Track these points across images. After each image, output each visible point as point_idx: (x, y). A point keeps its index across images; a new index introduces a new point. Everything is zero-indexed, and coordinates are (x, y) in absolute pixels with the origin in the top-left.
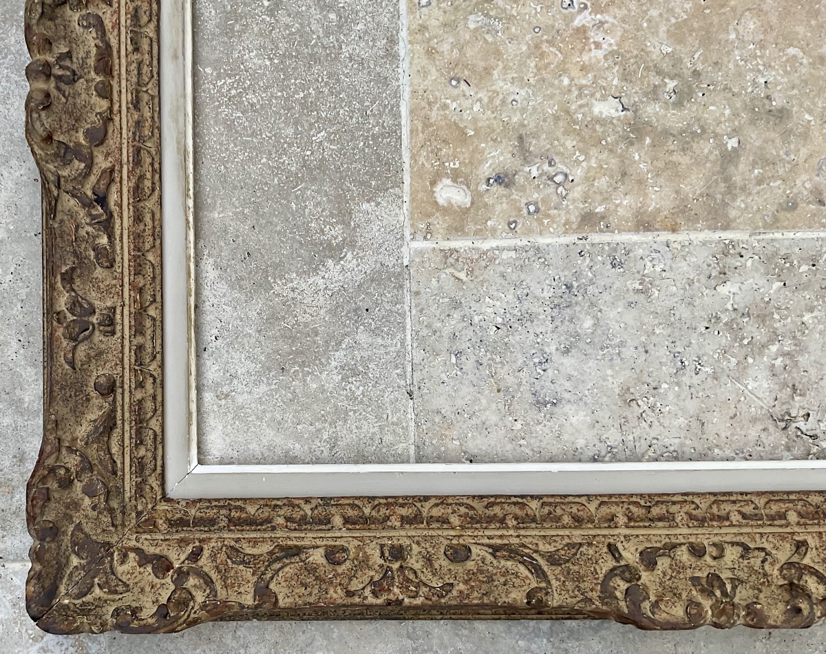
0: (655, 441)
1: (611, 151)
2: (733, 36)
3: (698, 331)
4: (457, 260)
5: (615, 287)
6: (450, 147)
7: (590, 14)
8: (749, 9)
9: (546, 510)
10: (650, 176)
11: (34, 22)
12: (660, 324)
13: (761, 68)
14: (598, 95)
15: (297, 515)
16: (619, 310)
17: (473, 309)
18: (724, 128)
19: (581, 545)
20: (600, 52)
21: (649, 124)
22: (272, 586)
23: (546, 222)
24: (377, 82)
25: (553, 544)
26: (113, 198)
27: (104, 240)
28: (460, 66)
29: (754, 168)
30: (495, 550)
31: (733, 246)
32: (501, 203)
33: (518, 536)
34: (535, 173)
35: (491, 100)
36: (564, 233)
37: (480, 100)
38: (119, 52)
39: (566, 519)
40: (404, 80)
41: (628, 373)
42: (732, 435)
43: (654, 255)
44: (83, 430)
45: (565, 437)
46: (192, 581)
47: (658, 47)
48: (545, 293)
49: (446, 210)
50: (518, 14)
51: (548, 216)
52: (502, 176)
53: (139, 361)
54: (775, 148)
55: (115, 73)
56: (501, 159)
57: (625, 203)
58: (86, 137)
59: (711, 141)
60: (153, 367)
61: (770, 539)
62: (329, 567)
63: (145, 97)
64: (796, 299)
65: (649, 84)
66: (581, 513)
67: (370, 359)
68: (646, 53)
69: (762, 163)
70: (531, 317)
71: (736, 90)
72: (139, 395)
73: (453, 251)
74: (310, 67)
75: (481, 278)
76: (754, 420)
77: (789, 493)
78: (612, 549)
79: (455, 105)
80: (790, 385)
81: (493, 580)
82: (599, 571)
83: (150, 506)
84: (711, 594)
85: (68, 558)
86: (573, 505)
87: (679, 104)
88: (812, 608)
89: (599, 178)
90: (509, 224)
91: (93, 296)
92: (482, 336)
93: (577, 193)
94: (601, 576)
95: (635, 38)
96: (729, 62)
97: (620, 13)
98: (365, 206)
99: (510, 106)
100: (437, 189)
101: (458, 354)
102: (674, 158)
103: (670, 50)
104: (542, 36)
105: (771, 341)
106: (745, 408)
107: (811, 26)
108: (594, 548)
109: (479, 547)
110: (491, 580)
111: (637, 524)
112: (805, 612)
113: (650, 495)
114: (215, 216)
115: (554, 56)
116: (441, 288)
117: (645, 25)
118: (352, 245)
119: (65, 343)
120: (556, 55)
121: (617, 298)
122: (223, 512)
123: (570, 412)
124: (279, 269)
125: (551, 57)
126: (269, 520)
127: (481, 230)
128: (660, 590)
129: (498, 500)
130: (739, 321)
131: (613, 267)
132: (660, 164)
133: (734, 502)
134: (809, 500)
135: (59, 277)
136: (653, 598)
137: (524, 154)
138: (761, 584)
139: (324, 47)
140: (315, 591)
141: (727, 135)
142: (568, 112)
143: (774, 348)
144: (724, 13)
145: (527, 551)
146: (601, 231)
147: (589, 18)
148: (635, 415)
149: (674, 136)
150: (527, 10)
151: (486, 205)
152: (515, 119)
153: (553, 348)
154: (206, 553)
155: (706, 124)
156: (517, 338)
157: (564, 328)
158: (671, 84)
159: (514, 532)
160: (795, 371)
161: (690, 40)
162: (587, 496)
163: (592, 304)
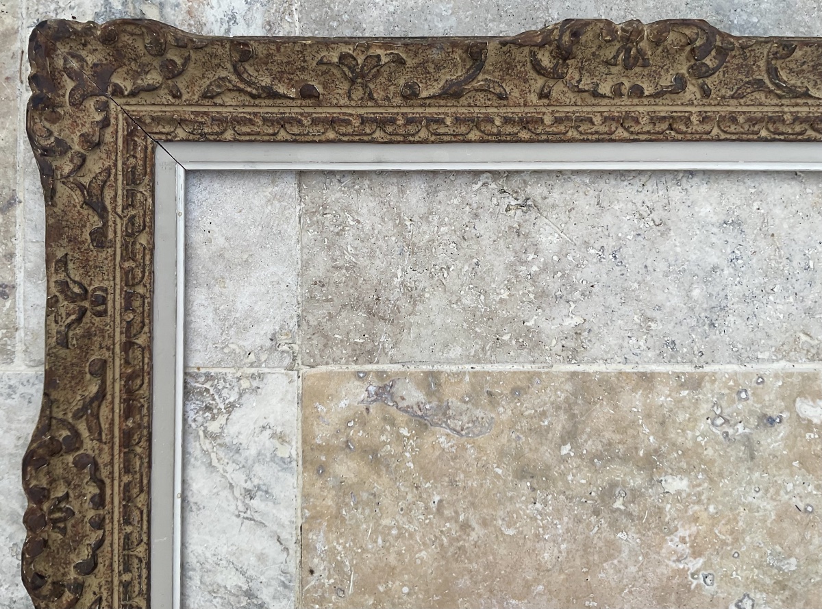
0: (640, 190)
1: (674, 445)
2: (563, 546)
3: (600, 284)
4: (808, 351)
5: (673, 324)
6: (814, 451)
7: (689, 569)
8: (548, 571)
9: (756, 128)
10: (640, 421)
12: (633, 291)
13: (539, 517)
14: (684, 495)
16: (668, 304)
17: (794, 308)
18: (573, 463)
19: (732, 97)
20: (681, 534)
21: (640, 468)
23: (731, 383)
25: (753, 98)
28: (804, 523)
29: (548, 426)
30: (806, 95)
31: (568, 357)
32: (770, 400)
33: (782, 105)
34: (740, 427)
35: (777, 493)
36: (716, 373)
37: (787, 493)
39: (741, 119)
41: (662, 249)
42: (573, 194)
43: (638, 351)
45: (717, 194)
47: (628, 538)
48: (732, 320)
49: (817, 395)
50: (752, 570)
51: (730, 388)
52: (769, 425)
54: (529, 444)
56: (769, 440)
57: (662, 397)
59: (585, 452)
61: (568, 101)
64: (515, 310)
65: (639, 505)
66: (728, 124)
68: (640, 532)
69: (541, 430)
70: (744, 299)
71: (562, 497)
73: (812, 360)
75: (787, 334)
76: (553, 206)
77: (547, 141)
78: (706, 93)
79: (810, 488)
80: (522, 236)
81: (813, 66)
82: (721, 73)
84: (639, 51)
86: (734, 131)
87: (613, 485)
88: (561, 37)
89: (684, 420)
90: (763, 382)
92: (787, 283)
93: (704, 408)
94: (721, 70)
95: (649, 546)
96: (567, 523)
97: (662, 570)
99: (761, 487)
101: (807, 268)
102: (619, 437)
103: (619, 535)
104: (732, 550)
105: (537, 274)
106: (563, 217)
107: (493, 554)
108: (720, 94)
109: (817, 96)
111: (683, 114)
112: (568, 33)
113: (666, 140)
115: (721, 531)
117: (640, 558)
120: (720, 532)
121: (671, 314)
123: (712, 215)
125: (724, 530)
127: (787, 377)
128: (677, 57)
129: (794, 136)
130: (564, 293)
131: (673, 342)
132: (631, 432)
133: (596, 133)
134: (530, 134)
136: (688, 48)
137: (750, 443)
138: (589, 60)
141: (571, 457)
142: (711, 480)
143: (535, 268)
144: (570, 567)
145: (778, 92)
146: (684, 374)
147: (690, 565)
148: (656, 212)
149: (618, 457)
150: (745, 574)
151: (783, 399)
152: (757, 474)
153: (726, 272)
155: (589, 467)
156: (756, 281)
157: (717, 289)
158: (618, 504)
159: (786, 109)
160: (518, 248)
161: (601, 544)
162: (719, 140)
163: (692, 309)
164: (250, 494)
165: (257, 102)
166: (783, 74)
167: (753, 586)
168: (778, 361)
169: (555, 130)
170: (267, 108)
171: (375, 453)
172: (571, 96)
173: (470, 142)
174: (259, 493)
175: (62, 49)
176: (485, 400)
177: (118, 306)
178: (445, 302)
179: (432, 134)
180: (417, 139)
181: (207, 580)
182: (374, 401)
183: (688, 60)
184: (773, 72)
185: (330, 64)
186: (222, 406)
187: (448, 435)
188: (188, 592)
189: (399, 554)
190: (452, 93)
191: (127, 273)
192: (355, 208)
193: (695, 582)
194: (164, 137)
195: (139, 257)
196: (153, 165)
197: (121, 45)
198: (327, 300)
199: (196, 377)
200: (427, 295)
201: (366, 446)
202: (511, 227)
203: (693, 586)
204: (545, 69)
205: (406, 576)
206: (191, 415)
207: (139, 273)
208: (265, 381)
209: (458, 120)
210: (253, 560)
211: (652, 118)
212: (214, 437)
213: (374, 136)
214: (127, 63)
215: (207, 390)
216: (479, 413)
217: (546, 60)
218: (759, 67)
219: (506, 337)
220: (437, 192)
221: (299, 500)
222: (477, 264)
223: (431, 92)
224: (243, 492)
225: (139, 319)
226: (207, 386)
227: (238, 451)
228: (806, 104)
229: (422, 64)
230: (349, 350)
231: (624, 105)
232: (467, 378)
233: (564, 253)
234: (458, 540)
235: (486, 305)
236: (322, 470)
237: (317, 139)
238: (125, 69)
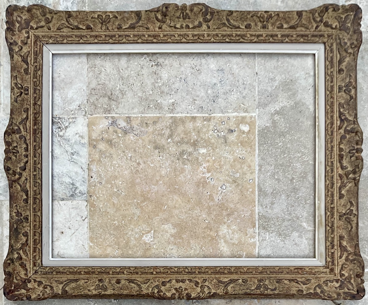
0: (193, 60)
1: (202, 138)
2: (168, 169)
3: (180, 89)
4: (244, 110)
5: (202, 101)
6: (245, 140)
7: (206, 177)
8: (164, 177)
9: (225, 38)
10: (192, 131)
11: (361, 163)
12: (190, 91)
13: (161, 161)
14: (205, 154)
15: (290, 38)
16: (201, 95)
17: (239, 96)
19: (217, 29)
20: (204, 166)
21: (191, 146)
22: (297, 17)
23: (220, 119)
24: (264, 159)
25: (223, 29)
26: (339, 122)
27: (341, 110)
28: (242, 162)
29: (164, 133)
30: (239, 27)
31: (170, 112)
32: (231, 125)
33: (232, 31)
34: (222, 133)
35: (234, 153)
36: (215, 116)
37: (237, 153)
38: (337, 162)
39: (220, 35)
40: (257, 159)
41: (199, 78)
42: (172, 61)
43: (191, 110)
44: (347, 59)
45: (216, 61)
46: (318, 19)
47: (188, 167)
48: (220, 100)
49: (246, 123)
50: (226, 177)
51: (219, 121)
52: (231, 132)
53: (332, 79)
54: (158, 138)
55: (338, 155)
56: (231, 137)
57: (199, 124)
58: (346, 136)
59: (175, 141)
60: (328, 78)
62: (282, 23)
63: (330, 149)
64: (154, 97)
65: (191, 157)
66: (216, 37)
67: (267, 83)
68: (191, 165)
69: (162, 134)
70: (224, 94)
71: (168, 155)
72: (332, 70)
73: (245, 112)
74: (283, 163)
75: (237, 104)
76: (166, 65)
77: (162, 43)
78: (209, 27)
79: (244, 152)
80: (156, 74)
83: (329, 41)
84: (187, 14)
85: (351, 25)
86: (218, 39)
87: (183, 151)
88: (162, 9)
89: (205, 131)
90: (229, 119)
91: (344, 95)
92: (237, 89)
93: (211, 127)
94: (213, 20)
95: (194, 169)
96: (169, 162)
97: (198, 177)
98: (268, 125)
99: (228, 151)
100: (248, 129)
101: (244, 84)
102: (185, 136)
103: (185, 166)
104: (219, 170)
105: (161, 86)
106: (169, 68)
107: (147, 172)
108: (213, 28)
109: (243, 28)
110: (241, 19)
111: (202, 34)
112: (164, 7)
113: (198, 42)
114: (310, 123)
115: (216, 165)
116: (248, 102)
117: (191, 173)
118: (272, 114)
119: (352, 81)
121: (201, 98)
122: (309, 39)
123: (214, 68)
124: (292, 108)
126: (298, 36)
127: (237, 117)
128: (199, 15)
129: (237, 41)
130: (169, 92)
131: (202, 107)
133: (176, 40)
134: (156, 40)
135: (354, 97)
136: (201, 12)
137: (225, 138)
138: (172, 16)
139: (278, 168)
140: (286, 16)
141: (171, 142)
142: (213, 149)
143: (160, 84)
144: (170, 176)
145: (231, 27)
146: (205, 117)
147: (207, 175)
148: (197, 67)
149: (185, 142)
150: (223, 178)
151: (236, 124)
152: (227, 147)
153: (218, 85)
154: (314, 27)
155: (176, 145)
156: (228, 88)
157: (216, 90)
158: (185, 157)
159: (234, 32)
160: (155, 78)
161: (180, 169)
162: (214, 42)
163: (208, 97)
164: (73, 154)
165: (73, 31)
166: (232, 21)
167: (226, 182)
168: (234, 112)
169: (164, 39)
170: (77, 32)
171: (111, 141)
172: (168, 29)
173: (138, 43)
174: (75, 154)
175: (15, 14)
176: (145, 125)
177: (32, 93)
178: (133, 95)
179: (127, 40)
180: (122, 42)
181: (60, 180)
182: (111, 125)
183: (202, 17)
184: (228, 20)
185: (95, 18)
186: (64, 127)
187: (133, 136)
188: (54, 184)
189: (118, 172)
190: (132, 27)
191: (34, 82)
192: (105, 66)
193: (208, 180)
194: (45, 42)
195: (38, 78)
196: (42, 51)
197: (33, 13)
198: (96, 94)
199: (55, 118)
200: (127, 93)
201: (108, 139)
202: (153, 72)
203: (207, 182)
204: (159, 19)
205: (121, 179)
206: (54, 130)
207: (38, 83)
208: (77, 119)
209: (134, 36)
210: (74, 174)
211: (192, 35)
212: (61, 136)
213: (109, 41)
214: (35, 19)
215: (59, 122)
216: (143, 129)
217: (160, 17)
218: (224, 19)
219: (151, 106)
220: (130, 60)
221: (88, 156)
222: (143, 83)
223: (126, 27)
224: (71, 153)
225: (38, 97)
226: (59, 121)
227: (69, 141)
228: (240, 31)
229: (123, 18)
230: (103, 110)
231: (184, 31)
232: (139, 119)
233: (169, 79)
234: (136, 168)
235: (145, 96)
236: (95, 147)
237: (92, 42)
238: (34, 21)
